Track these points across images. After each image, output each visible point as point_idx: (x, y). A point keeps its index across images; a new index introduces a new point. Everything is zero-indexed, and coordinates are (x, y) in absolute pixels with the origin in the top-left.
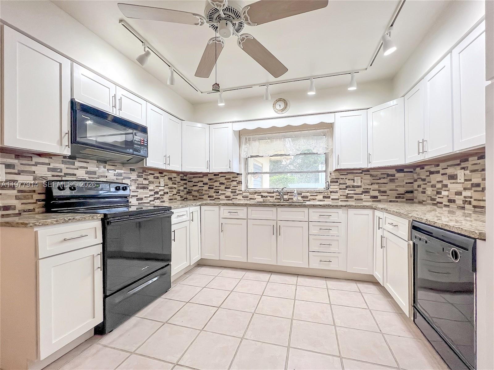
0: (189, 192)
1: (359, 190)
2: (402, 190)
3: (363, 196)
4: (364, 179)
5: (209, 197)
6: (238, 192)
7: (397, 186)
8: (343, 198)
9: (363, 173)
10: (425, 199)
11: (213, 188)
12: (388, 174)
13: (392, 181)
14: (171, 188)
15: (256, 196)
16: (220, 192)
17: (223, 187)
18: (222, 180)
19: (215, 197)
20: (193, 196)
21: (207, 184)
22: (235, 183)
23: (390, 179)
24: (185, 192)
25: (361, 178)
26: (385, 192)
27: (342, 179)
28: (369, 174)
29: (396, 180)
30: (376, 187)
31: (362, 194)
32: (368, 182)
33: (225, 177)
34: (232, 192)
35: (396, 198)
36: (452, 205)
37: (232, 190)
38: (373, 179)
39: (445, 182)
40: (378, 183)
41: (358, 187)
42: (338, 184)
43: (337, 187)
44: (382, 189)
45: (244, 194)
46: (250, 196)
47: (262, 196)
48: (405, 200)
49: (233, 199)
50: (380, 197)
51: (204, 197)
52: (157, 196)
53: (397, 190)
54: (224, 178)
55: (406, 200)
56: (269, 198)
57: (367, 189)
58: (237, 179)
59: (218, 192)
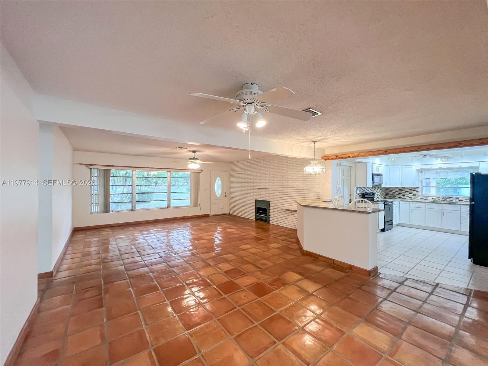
0: (387, 195)
5: (399, 197)
6: (417, 196)
11: (401, 193)
14: (381, 193)
15: (428, 198)
16: (406, 195)
17: (408, 193)
18: (407, 190)
19: (402, 197)
20: (389, 196)
21: (398, 191)
22: (415, 192)
24: (385, 195)
34: (413, 196)
45: (421, 197)
46: (426, 198)
47: (432, 199)
49: (414, 199)
51: (396, 197)
52: (378, 196)
56: (437, 200)
58: (416, 190)
59: (405, 196)
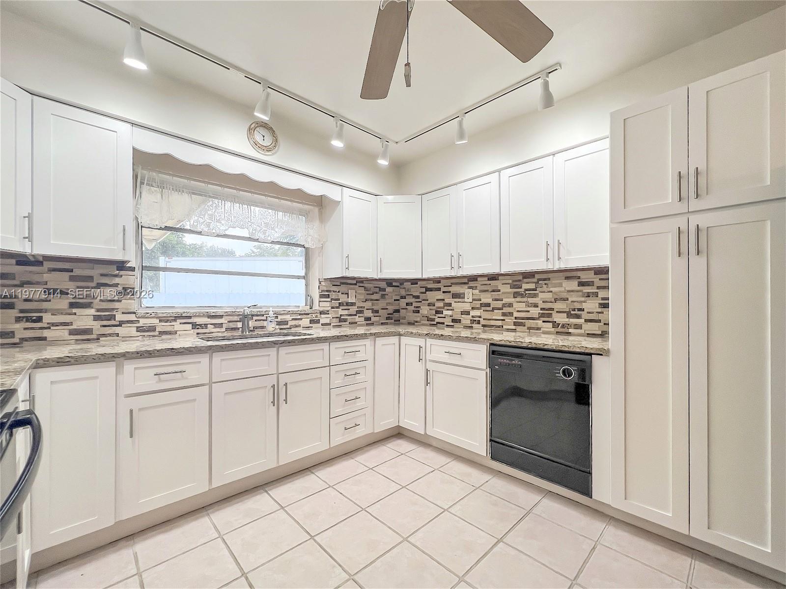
1: (353, 310)
2: (391, 309)
3: (357, 319)
4: (360, 294)
6: (119, 317)
7: (388, 304)
8: (335, 322)
9: (358, 284)
10: (418, 319)
12: (379, 288)
13: (383, 296)
15: (177, 326)
18: (59, 280)
19: (23, 334)
23: (382, 294)
25: (356, 292)
26: (377, 312)
27: (334, 292)
28: (363, 287)
29: (386, 296)
30: (368, 304)
31: (356, 315)
32: (362, 297)
33: (71, 274)
34: (96, 318)
35: (387, 318)
36: (456, 325)
37: (98, 310)
38: (368, 294)
39: (447, 301)
40: (372, 300)
41: (353, 304)
42: (329, 300)
43: (328, 304)
44: (375, 308)
45: (142, 322)
47: (195, 326)
48: (393, 321)
49: (104, 335)
50: (373, 319)
53: (387, 309)
54: (66, 275)
55: (395, 321)
56: (211, 328)
57: (361, 307)
59: (38, 320)
